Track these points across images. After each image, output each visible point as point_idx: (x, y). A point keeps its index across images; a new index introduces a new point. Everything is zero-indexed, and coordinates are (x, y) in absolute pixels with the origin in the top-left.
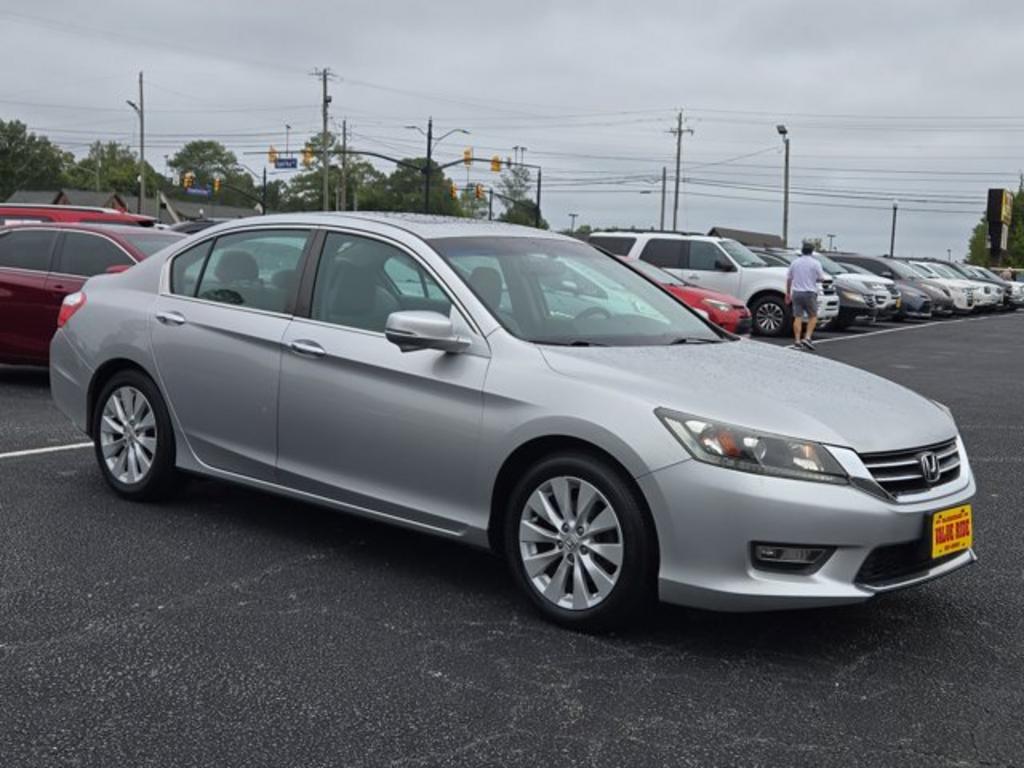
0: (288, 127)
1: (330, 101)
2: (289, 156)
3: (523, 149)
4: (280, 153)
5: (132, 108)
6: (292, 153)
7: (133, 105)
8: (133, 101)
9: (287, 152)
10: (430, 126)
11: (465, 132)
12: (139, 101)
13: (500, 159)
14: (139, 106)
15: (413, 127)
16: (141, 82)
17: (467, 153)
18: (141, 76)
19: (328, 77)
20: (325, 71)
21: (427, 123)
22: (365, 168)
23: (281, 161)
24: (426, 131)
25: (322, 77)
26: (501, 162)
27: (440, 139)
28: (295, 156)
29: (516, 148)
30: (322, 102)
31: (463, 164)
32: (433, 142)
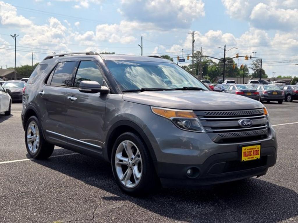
0: (183, 50)
1: (194, 41)
2: (183, 58)
3: (255, 53)
4: (180, 57)
5: (139, 46)
6: (184, 57)
7: (140, 46)
8: (140, 45)
9: (182, 57)
10: (225, 47)
11: (236, 48)
12: (141, 45)
13: (248, 56)
14: (141, 46)
15: (220, 48)
16: (142, 39)
17: (237, 55)
18: (142, 37)
19: (194, 34)
20: (193, 32)
21: (224, 46)
22: (211, 61)
23: (180, 60)
24: (224, 49)
25: (192, 34)
26: (248, 57)
27: (228, 51)
28: (185, 58)
29: (253, 53)
30: (192, 41)
31: (236, 58)
32: (226, 52)
